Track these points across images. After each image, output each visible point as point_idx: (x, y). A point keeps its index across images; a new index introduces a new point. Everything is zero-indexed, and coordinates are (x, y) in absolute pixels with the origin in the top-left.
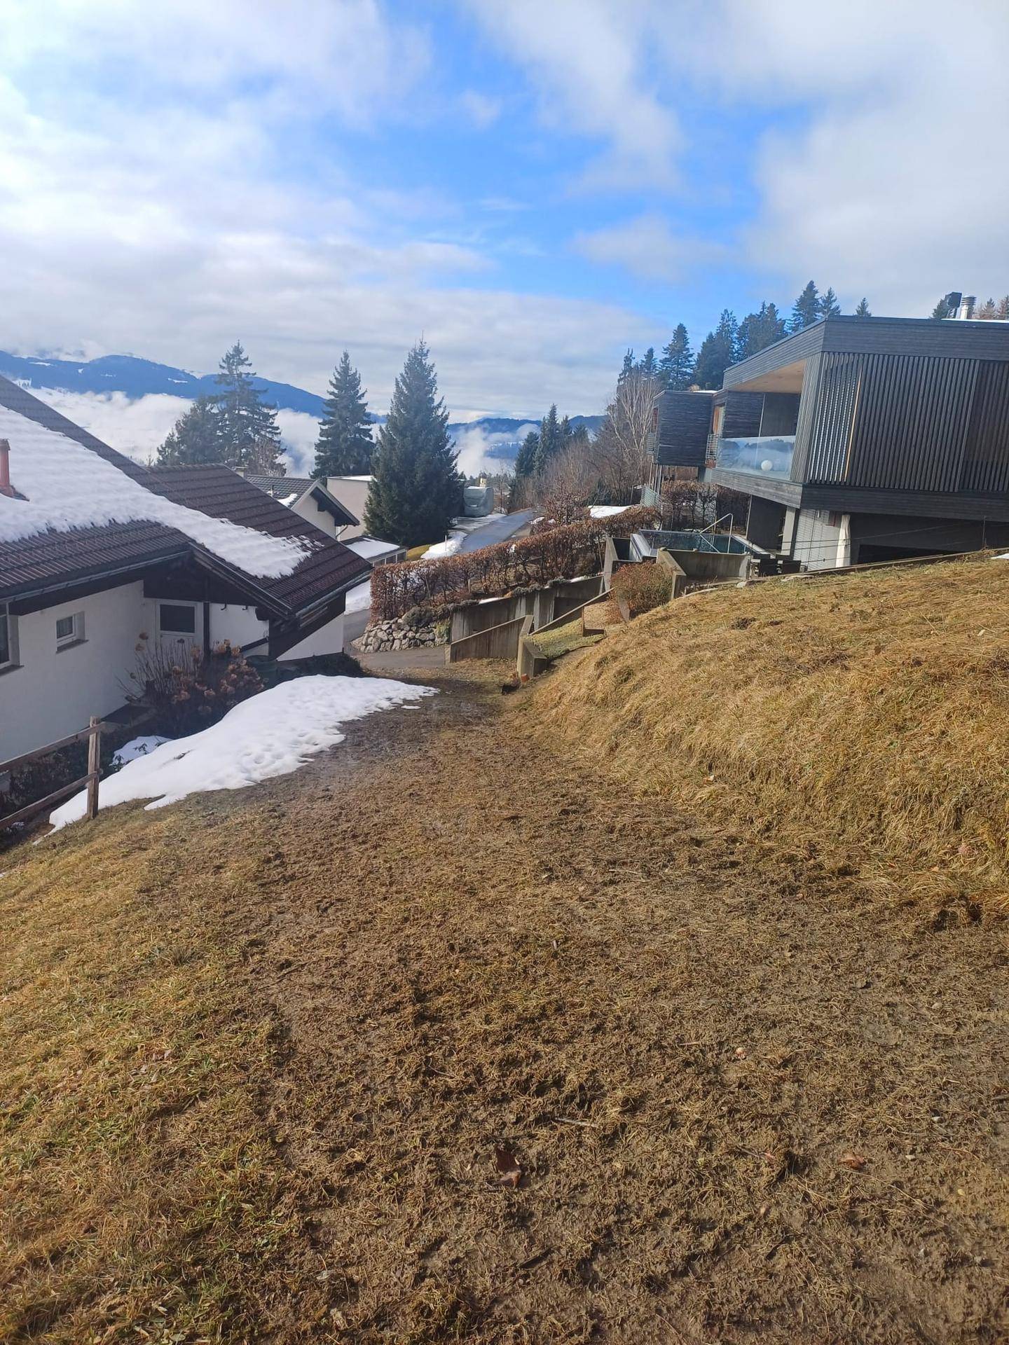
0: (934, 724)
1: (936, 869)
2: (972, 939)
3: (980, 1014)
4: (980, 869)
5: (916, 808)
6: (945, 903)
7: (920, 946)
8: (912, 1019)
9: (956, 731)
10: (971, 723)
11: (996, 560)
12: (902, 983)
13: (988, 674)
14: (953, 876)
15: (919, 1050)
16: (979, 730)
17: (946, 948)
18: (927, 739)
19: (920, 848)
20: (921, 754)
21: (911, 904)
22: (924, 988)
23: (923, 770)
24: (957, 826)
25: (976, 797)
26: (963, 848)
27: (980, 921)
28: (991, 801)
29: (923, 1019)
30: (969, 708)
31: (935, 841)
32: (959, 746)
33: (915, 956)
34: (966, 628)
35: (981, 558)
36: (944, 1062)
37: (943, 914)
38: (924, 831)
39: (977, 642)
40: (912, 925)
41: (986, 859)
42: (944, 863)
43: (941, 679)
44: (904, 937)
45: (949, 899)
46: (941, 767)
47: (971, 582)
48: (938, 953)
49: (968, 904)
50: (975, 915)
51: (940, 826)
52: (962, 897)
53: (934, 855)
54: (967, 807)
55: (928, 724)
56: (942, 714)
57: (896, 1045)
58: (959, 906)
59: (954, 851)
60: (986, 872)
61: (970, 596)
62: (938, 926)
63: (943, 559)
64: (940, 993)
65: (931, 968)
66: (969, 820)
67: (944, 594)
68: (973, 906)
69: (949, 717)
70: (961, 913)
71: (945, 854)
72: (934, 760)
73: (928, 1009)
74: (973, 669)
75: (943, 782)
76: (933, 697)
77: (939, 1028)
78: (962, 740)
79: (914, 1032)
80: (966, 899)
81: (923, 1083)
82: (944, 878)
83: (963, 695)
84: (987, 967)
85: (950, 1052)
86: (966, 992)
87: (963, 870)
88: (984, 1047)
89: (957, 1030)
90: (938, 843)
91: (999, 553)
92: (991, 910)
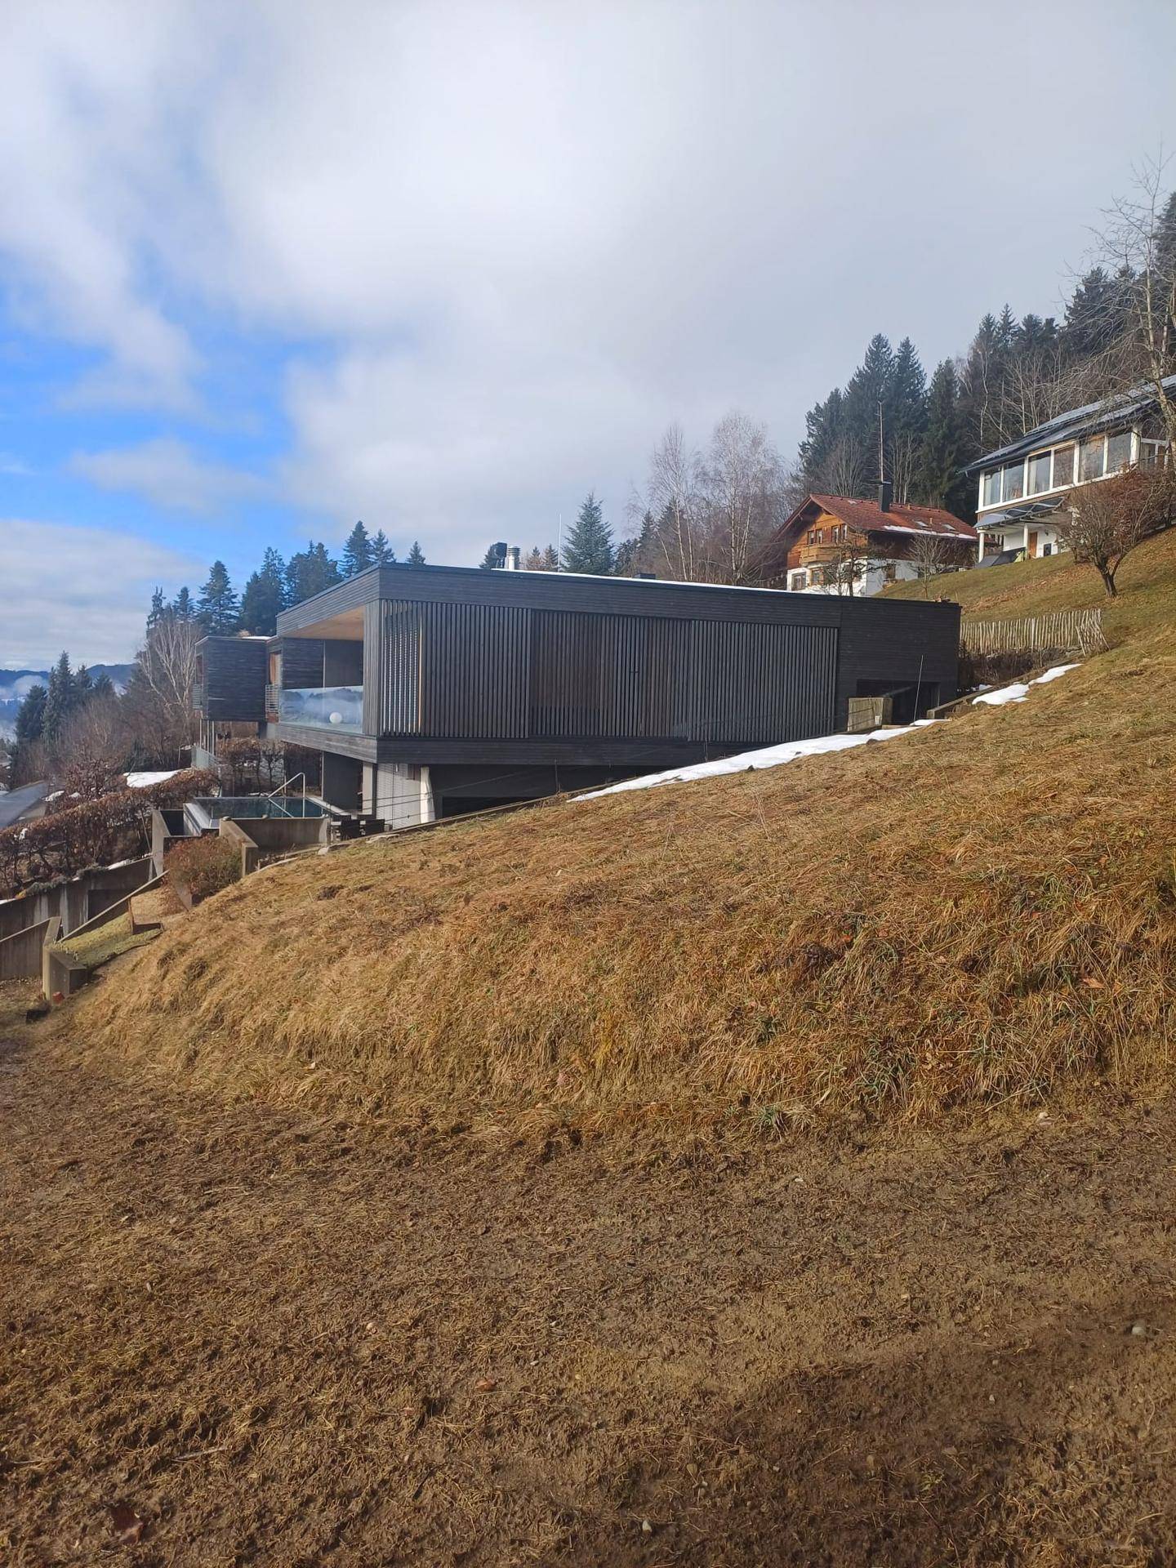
0: (524, 963)
1: (540, 1105)
2: (575, 1162)
3: (585, 1226)
4: (576, 1096)
5: (516, 1049)
6: (550, 1135)
7: (531, 1181)
8: (529, 1248)
9: (543, 968)
10: (555, 957)
11: (570, 803)
12: (518, 1218)
13: (566, 910)
14: (555, 1108)
15: (537, 1274)
16: (562, 962)
17: (554, 1176)
18: (520, 979)
19: (524, 1088)
20: (516, 995)
21: (521, 1143)
22: (538, 1218)
23: (519, 1010)
24: (554, 1059)
25: (565, 1027)
26: (560, 1079)
27: (581, 1144)
28: (578, 1027)
29: (538, 1244)
30: (552, 944)
31: (536, 1078)
32: (547, 981)
33: (528, 1191)
34: (546, 871)
35: (557, 802)
36: (557, 1276)
37: (549, 1145)
38: (526, 1071)
39: (555, 882)
40: (522, 1163)
41: (581, 1084)
42: (546, 1098)
43: (526, 921)
44: (517, 1177)
45: (553, 1130)
46: (533, 1004)
47: (550, 826)
48: (547, 1183)
49: (569, 1130)
50: (576, 1139)
51: (538, 1061)
52: (564, 1125)
53: (537, 1092)
54: (559, 1038)
55: (519, 965)
56: (530, 952)
57: (517, 1275)
58: (562, 1134)
59: (553, 1083)
60: (582, 1097)
61: (548, 840)
62: (545, 1158)
63: (524, 806)
64: (552, 1218)
65: (542, 1198)
66: (562, 1052)
67: (525, 840)
68: (574, 1131)
69: (536, 955)
70: (564, 1139)
71: (546, 1088)
72: (528, 999)
73: (543, 1235)
74: (552, 907)
75: (536, 1018)
76: (521, 939)
77: (553, 1248)
78: (549, 974)
79: (531, 1259)
80: (568, 1127)
81: (541, 1299)
82: (548, 1111)
83: (546, 932)
84: (589, 1183)
85: (562, 1266)
86: (574, 1210)
87: (563, 1100)
88: (590, 1252)
89: (568, 1245)
90: (539, 1079)
91: (573, 796)
92: (589, 1131)
